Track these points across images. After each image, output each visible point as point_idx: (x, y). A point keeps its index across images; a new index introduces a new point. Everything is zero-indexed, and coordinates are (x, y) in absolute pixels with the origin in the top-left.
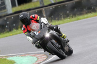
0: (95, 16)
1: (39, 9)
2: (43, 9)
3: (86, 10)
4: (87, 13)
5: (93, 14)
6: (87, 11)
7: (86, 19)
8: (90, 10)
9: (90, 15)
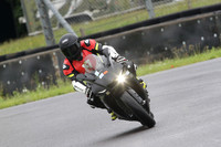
0: (173, 67)
1: (43, 53)
2: (54, 52)
3: (151, 53)
4: (152, 61)
5: (167, 62)
6: (152, 56)
7: (151, 75)
8: (160, 55)
9: (159, 64)
